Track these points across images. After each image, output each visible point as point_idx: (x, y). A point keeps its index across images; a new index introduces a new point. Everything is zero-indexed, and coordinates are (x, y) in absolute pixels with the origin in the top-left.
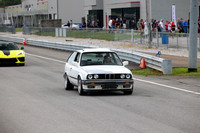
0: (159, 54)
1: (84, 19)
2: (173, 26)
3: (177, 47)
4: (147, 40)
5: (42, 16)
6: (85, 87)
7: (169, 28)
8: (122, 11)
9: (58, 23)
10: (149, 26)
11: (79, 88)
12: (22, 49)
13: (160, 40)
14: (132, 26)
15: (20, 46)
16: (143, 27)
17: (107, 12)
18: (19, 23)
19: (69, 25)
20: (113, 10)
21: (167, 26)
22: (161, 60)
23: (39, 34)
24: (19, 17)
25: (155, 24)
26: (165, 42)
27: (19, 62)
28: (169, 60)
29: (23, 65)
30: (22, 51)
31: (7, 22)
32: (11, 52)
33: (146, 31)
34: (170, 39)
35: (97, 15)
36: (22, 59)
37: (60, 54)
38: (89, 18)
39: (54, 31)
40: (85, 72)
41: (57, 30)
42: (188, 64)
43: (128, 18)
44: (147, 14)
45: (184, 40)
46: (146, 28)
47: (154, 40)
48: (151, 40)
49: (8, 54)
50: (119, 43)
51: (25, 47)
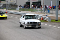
0: (47, 16)
1: (24, 5)
2: (51, 7)
3: (52, 13)
4: (43, 11)
5: (12, 4)
6: (26, 26)
7: (50, 8)
8: (36, 3)
9: (17, 6)
10: (44, 7)
11: (24, 26)
12: (6, 14)
13: (47, 11)
14: (39, 7)
15: (6, 13)
16: (42, 8)
17: (31, 3)
18: (5, 6)
19: (20, 7)
20: (33, 2)
21: (49, 7)
22: (47, 17)
23: (11, 9)
24: (5, 4)
25: (46, 7)
26: (49, 12)
27: (5, 18)
28: (50, 17)
29: (6, 19)
30: (6, 15)
31: (1, 6)
32: (3, 15)
33: (43, 9)
34: (50, 11)
35: (28, 4)
36: (6, 17)
37: (17, 16)
38: (26, 5)
39: (15, 9)
40: (26, 21)
41: (16, 8)
42: (55, 19)
43: (38, 5)
44: (43, 4)
45: (54, 12)
46: (43, 8)
47: (45, 11)
48: (44, 11)
49: (2, 16)
50: (35, 12)
51: (7, 14)
